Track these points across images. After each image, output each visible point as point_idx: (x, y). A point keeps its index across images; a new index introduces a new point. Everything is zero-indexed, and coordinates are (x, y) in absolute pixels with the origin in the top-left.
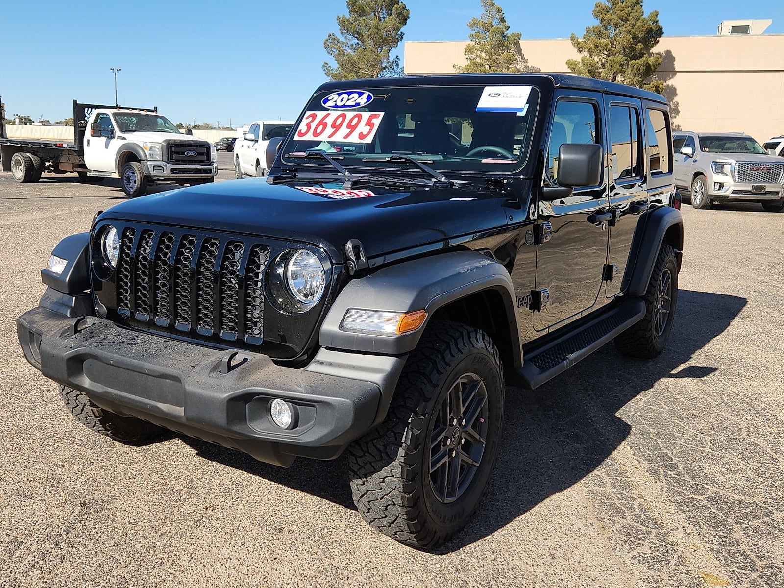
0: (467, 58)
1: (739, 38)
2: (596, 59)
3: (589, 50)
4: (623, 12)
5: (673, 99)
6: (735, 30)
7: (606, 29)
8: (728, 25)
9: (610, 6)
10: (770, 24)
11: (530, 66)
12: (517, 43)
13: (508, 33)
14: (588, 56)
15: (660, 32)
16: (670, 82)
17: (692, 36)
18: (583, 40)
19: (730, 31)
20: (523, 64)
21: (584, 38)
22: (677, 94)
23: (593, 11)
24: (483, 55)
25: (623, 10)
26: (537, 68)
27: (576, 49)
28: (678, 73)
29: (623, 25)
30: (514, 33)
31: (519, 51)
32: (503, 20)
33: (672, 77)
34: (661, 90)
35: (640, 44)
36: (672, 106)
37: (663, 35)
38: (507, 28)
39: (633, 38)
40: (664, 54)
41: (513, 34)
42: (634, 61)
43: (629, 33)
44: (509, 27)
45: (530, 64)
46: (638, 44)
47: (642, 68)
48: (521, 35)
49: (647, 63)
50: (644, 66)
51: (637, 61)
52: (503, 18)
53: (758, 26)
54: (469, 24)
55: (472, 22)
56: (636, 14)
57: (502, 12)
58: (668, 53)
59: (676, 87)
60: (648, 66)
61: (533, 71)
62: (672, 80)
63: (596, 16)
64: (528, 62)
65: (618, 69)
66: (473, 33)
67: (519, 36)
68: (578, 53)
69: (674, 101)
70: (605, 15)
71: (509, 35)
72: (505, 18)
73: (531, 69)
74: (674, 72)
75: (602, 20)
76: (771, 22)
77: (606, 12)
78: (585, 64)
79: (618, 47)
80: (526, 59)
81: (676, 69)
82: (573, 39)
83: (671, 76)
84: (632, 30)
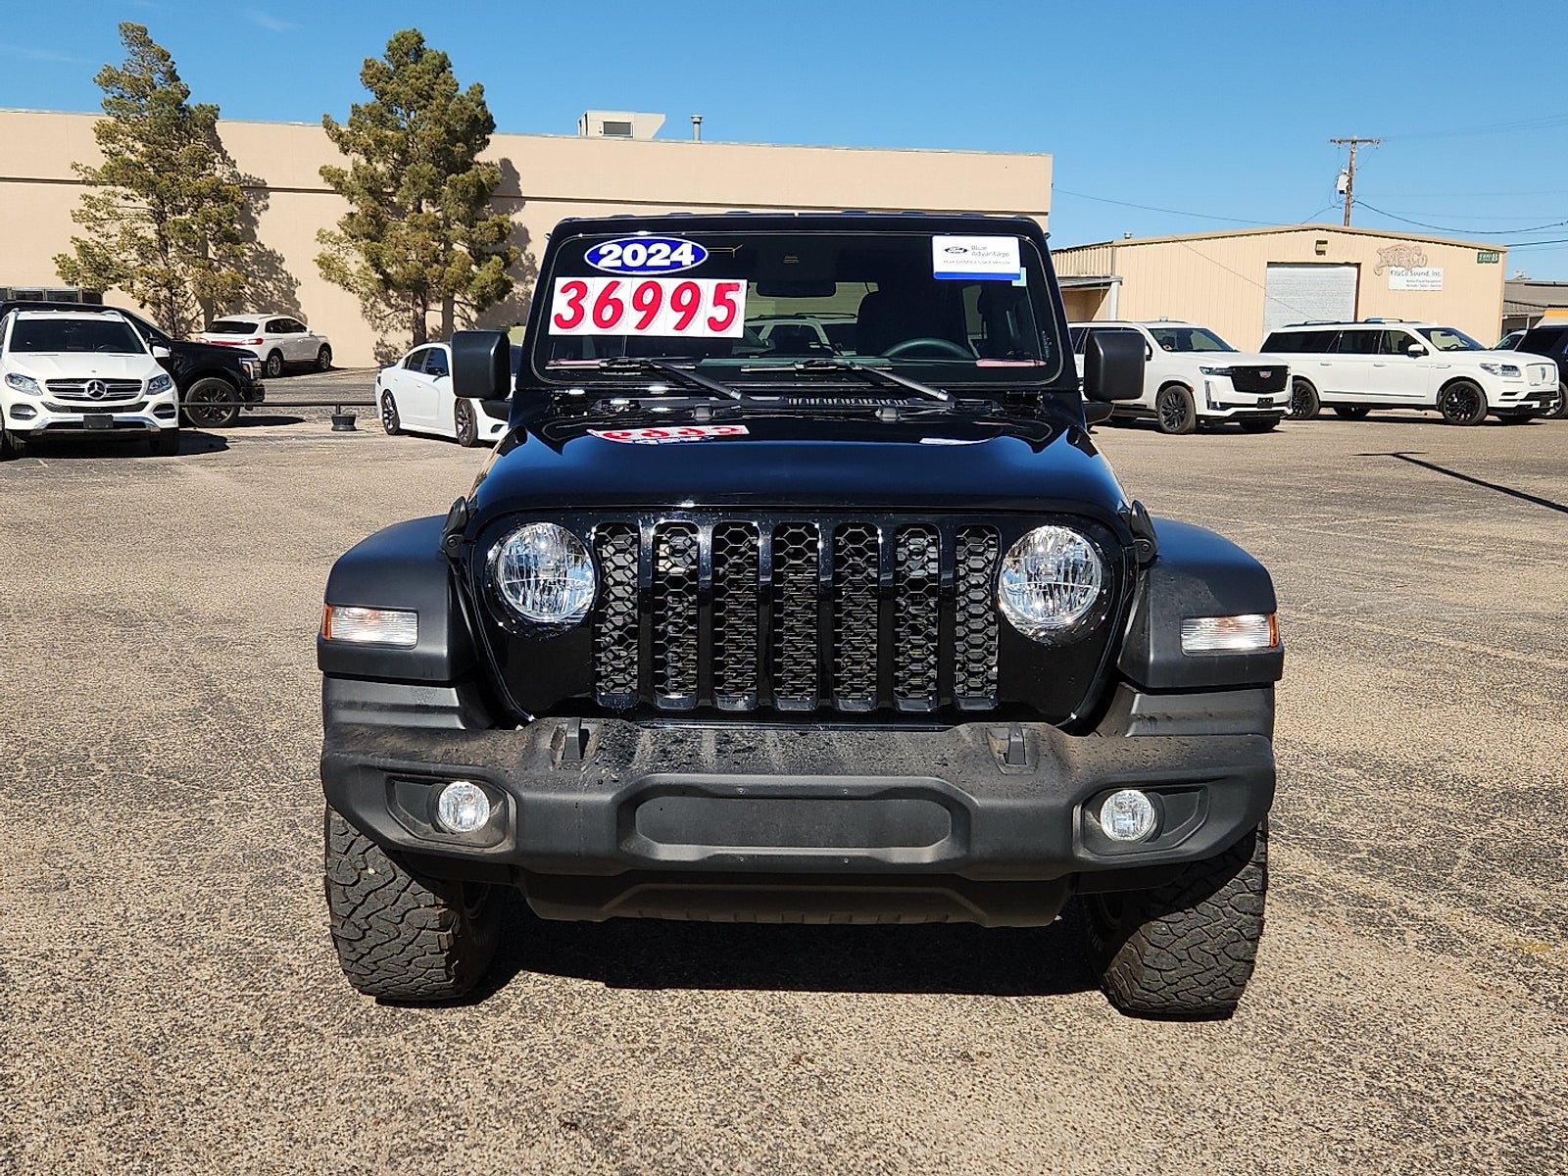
0: (103, 152)
1: (616, 141)
2: (381, 167)
3: (365, 150)
4: (421, 80)
5: (525, 248)
6: (611, 129)
7: (391, 112)
8: (597, 119)
9: (392, 68)
10: (661, 124)
11: (242, 175)
12: (210, 127)
13: (191, 102)
14: (363, 162)
15: (489, 125)
16: (516, 218)
17: (544, 134)
18: (349, 129)
19: (602, 130)
20: (228, 170)
21: (351, 125)
22: (530, 241)
23: (361, 74)
24: (139, 145)
25: (420, 78)
26: (258, 180)
27: (336, 146)
28: (527, 202)
29: (425, 107)
30: (203, 104)
31: (216, 143)
32: (173, 77)
33: (518, 210)
34: (506, 232)
35: (461, 144)
36: (524, 261)
37: (495, 130)
38: (186, 94)
39: (448, 132)
40: (499, 166)
41: (201, 106)
42: (454, 175)
43: (438, 122)
44: (189, 92)
45: (241, 170)
46: (458, 145)
47: (471, 189)
48: (219, 109)
49: (480, 180)
50: (474, 186)
51: (461, 175)
52: (174, 72)
53: (645, 124)
54: (97, 79)
55: (106, 75)
56: (444, 87)
57: (170, 60)
58: (506, 163)
59: (528, 228)
60: (480, 186)
61: (251, 184)
62: (518, 213)
63: (369, 85)
64: (237, 165)
65: (427, 189)
66: (109, 97)
67: (214, 112)
68: (342, 154)
69: (527, 252)
70: (387, 83)
71: (192, 107)
72: (177, 73)
73: (245, 181)
74: (521, 200)
75: (382, 94)
76: (664, 120)
77: (387, 79)
78: (361, 175)
79: (418, 148)
80: (232, 159)
81: (523, 195)
82: (328, 125)
83: (516, 207)
84: (443, 117)
